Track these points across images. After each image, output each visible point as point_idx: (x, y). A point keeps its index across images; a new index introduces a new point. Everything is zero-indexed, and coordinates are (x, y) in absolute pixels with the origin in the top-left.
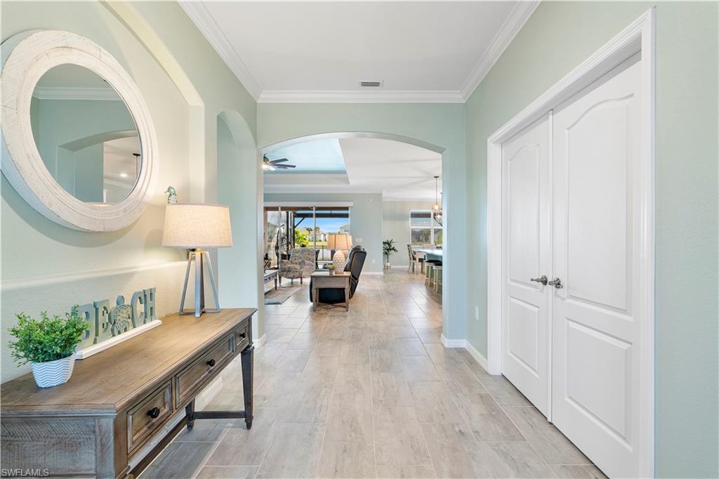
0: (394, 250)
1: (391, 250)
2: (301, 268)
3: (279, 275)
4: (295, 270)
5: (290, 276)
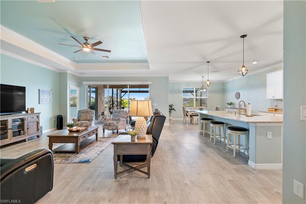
0: (174, 110)
1: (172, 110)
2: (117, 124)
3: (103, 128)
4: (113, 125)
5: (110, 129)
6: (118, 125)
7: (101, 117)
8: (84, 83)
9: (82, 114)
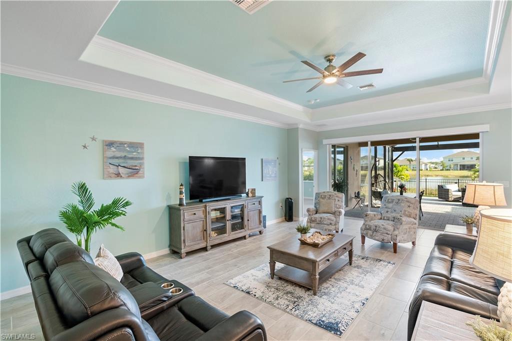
2: (394, 230)
3: (362, 234)
4: (385, 231)
5: (376, 238)
6: (396, 232)
7: (354, 201)
8: (325, 142)
9: (321, 200)
